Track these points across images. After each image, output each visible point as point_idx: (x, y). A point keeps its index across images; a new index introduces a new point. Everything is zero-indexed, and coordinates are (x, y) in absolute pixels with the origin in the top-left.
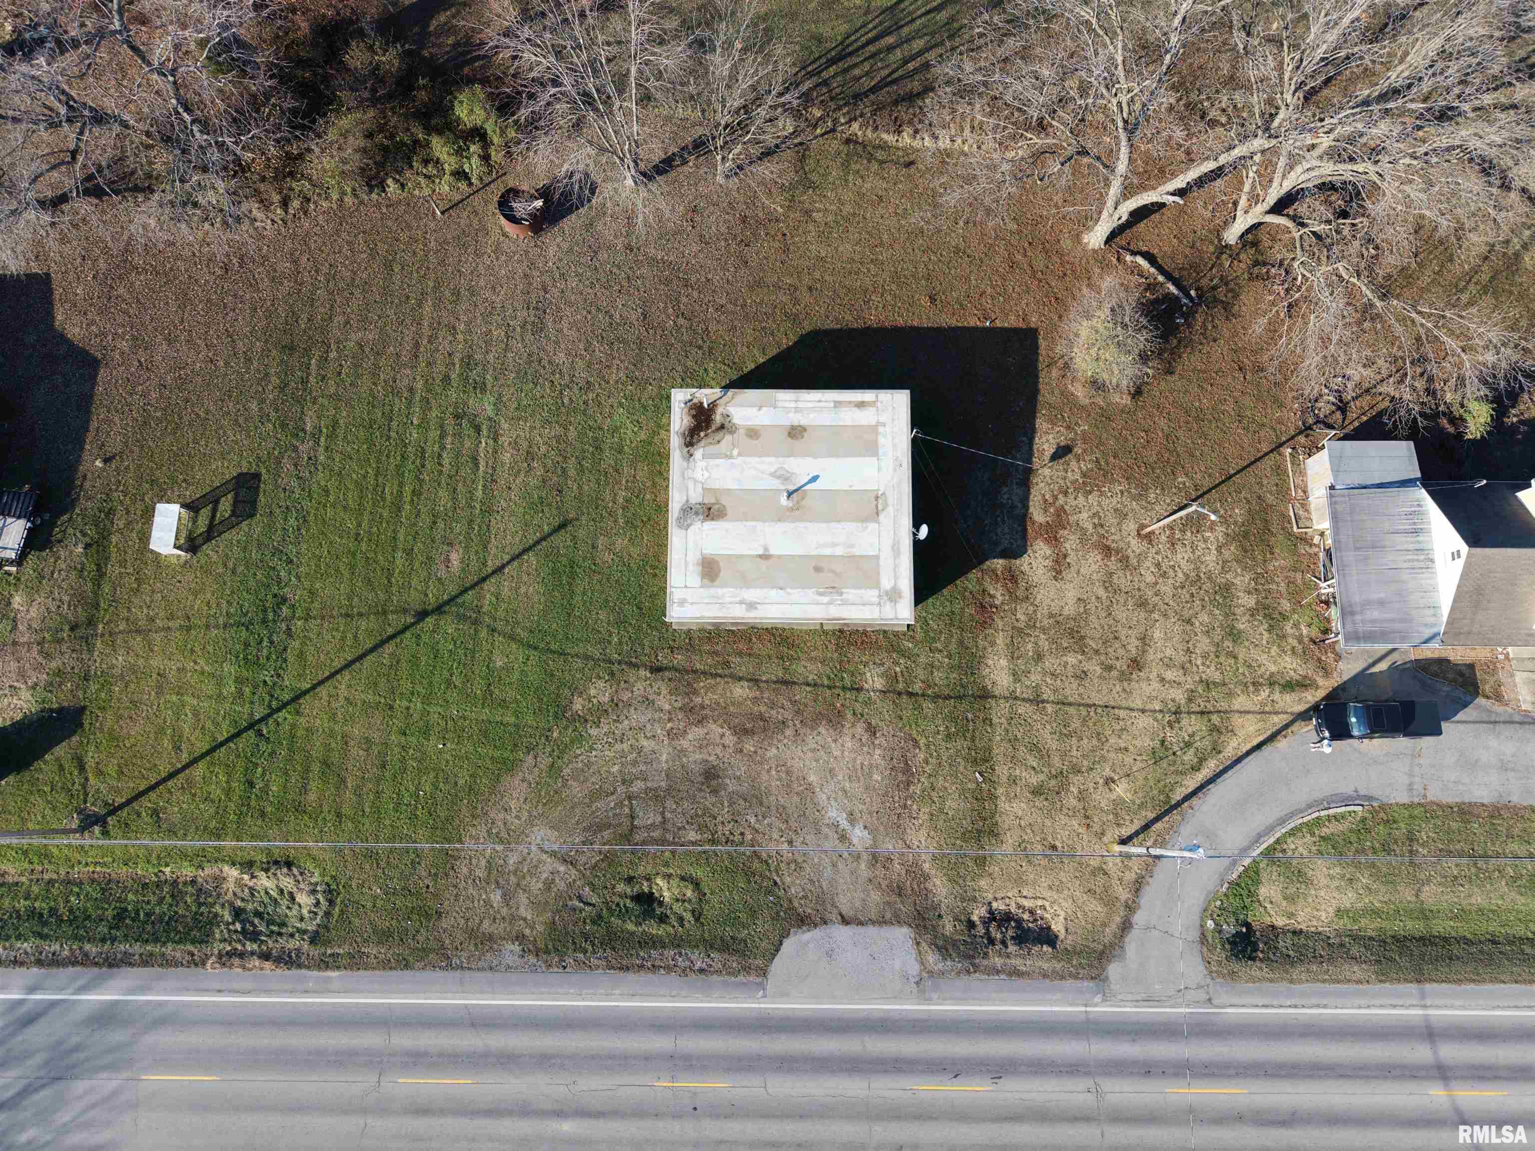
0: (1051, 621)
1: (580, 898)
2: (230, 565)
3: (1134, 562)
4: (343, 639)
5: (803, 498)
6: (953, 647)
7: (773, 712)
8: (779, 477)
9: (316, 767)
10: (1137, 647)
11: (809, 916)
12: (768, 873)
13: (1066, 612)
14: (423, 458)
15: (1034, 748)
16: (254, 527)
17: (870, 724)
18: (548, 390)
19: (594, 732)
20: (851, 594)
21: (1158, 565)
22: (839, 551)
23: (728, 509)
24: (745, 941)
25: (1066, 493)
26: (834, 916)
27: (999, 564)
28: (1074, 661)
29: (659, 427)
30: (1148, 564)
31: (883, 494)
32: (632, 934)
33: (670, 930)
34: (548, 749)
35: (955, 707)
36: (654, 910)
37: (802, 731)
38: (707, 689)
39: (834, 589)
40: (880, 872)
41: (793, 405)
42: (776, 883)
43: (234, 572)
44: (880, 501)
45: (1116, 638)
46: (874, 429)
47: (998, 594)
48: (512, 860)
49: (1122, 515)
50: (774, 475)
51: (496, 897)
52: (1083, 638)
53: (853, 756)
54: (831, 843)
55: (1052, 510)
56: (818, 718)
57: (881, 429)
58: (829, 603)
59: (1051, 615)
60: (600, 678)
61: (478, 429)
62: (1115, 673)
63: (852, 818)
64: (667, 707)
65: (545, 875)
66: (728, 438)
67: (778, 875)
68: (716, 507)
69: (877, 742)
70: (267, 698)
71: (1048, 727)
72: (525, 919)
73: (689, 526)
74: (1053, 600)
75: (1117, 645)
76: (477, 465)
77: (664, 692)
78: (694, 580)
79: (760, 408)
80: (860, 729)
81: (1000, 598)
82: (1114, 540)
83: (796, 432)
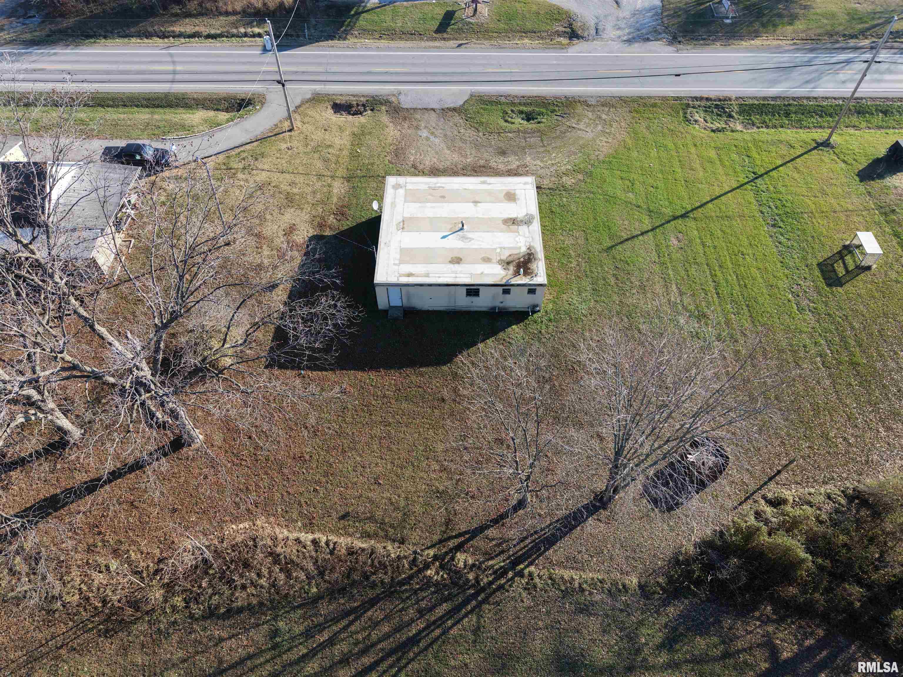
0: (302, 206)
1: (563, 117)
4: (727, 208)
8: (467, 238)
11: (450, 111)
12: (471, 123)
13: (292, 210)
15: (326, 160)
16: (813, 259)
19: (569, 167)
22: (429, 205)
23: (501, 223)
24: (481, 104)
26: (438, 112)
27: (328, 233)
31: (398, 230)
32: (535, 107)
33: (517, 108)
34: (592, 161)
36: (526, 115)
40: (415, 123)
41: (458, 275)
42: (467, 120)
44: (401, 227)
52: (286, 199)
53: (425, 158)
54: (438, 132)
57: (397, 262)
58: (436, 183)
60: (570, 185)
62: (273, 185)
63: (427, 139)
65: (582, 123)
66: (504, 257)
67: (466, 123)
68: (509, 224)
70: (758, 186)
71: (317, 167)
72: (588, 111)
73: (526, 215)
74: (299, 215)
79: (482, 273)
81: (330, 218)
83: (457, 261)
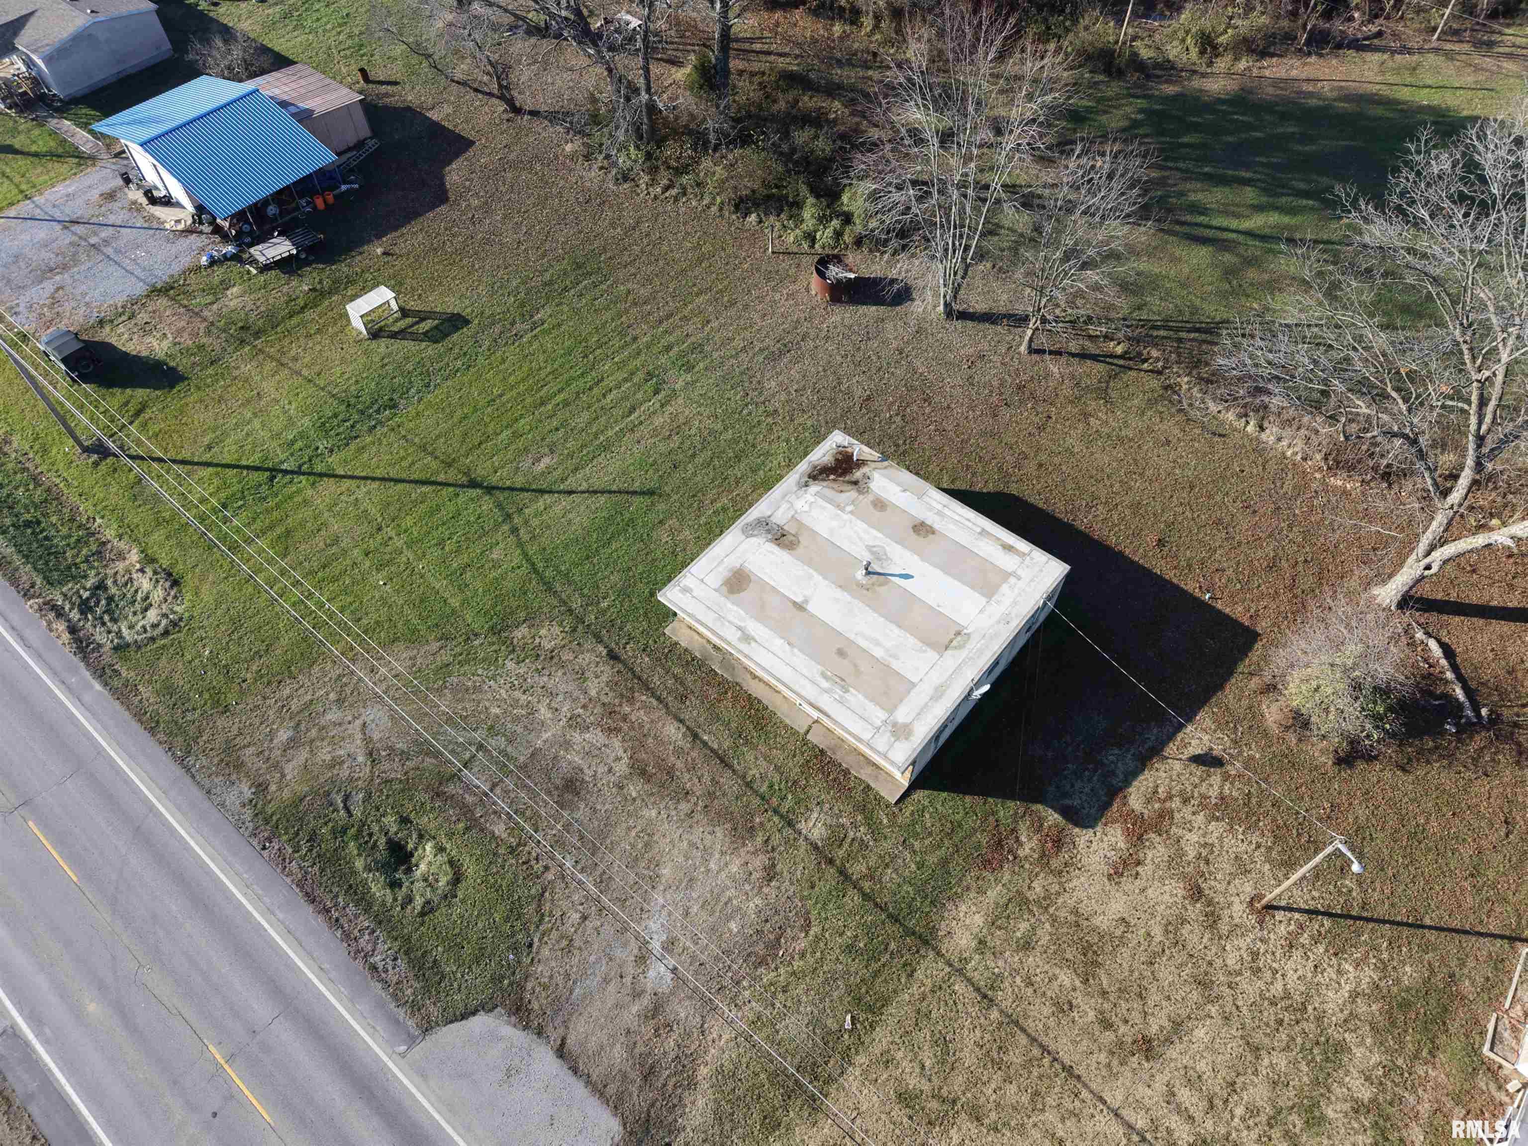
0: (1072, 918)
1: (346, 798)
2: (386, 361)
3: (1224, 928)
4: (403, 459)
5: (880, 585)
6: (932, 859)
7: (687, 776)
8: (870, 552)
9: (279, 530)
10: (1162, 1028)
11: (529, 1011)
12: (532, 928)
13: (1097, 921)
14: (597, 384)
15: (943, 1043)
16: (430, 350)
17: (774, 866)
18: (738, 397)
19: (510, 665)
20: (855, 698)
21: (1255, 955)
22: (878, 653)
23: (801, 546)
24: (443, 977)
25: (1186, 801)
26: (555, 1036)
27: (1053, 817)
28: (1067, 983)
30: (1242, 943)
31: (968, 635)
32: (354, 873)
33: (389, 899)
34: (458, 650)
35: (883, 923)
36: (396, 870)
37: (697, 816)
38: (645, 706)
39: (842, 682)
40: (648, 1031)
41: (939, 507)
42: (530, 945)
43: (383, 366)
44: (959, 638)
45: (1140, 996)
46: (1006, 576)
47: (1029, 846)
48: (331, 716)
49: (1242, 868)
50: (869, 548)
51: (283, 735)
52: (1096, 964)
53: (728, 883)
54: (626, 954)
55: (1157, 806)
56: (724, 816)
57: (1012, 580)
58: (826, 691)
59: (1075, 912)
60: (561, 625)
61: (656, 392)
62: (1109, 1037)
63: (669, 946)
64: (593, 693)
65: (342, 752)
66: (853, 494)
67: (540, 940)
68: (791, 538)
69: (766, 890)
70: (306, 459)
71: (978, 1032)
72: (283, 776)
73: (752, 536)
74: (1090, 898)
75: (1136, 1005)
76: (631, 413)
77: (604, 678)
78: (715, 580)
79: (904, 491)
80: (759, 862)
81: (1027, 851)
82: (1214, 886)
83: (922, 529)
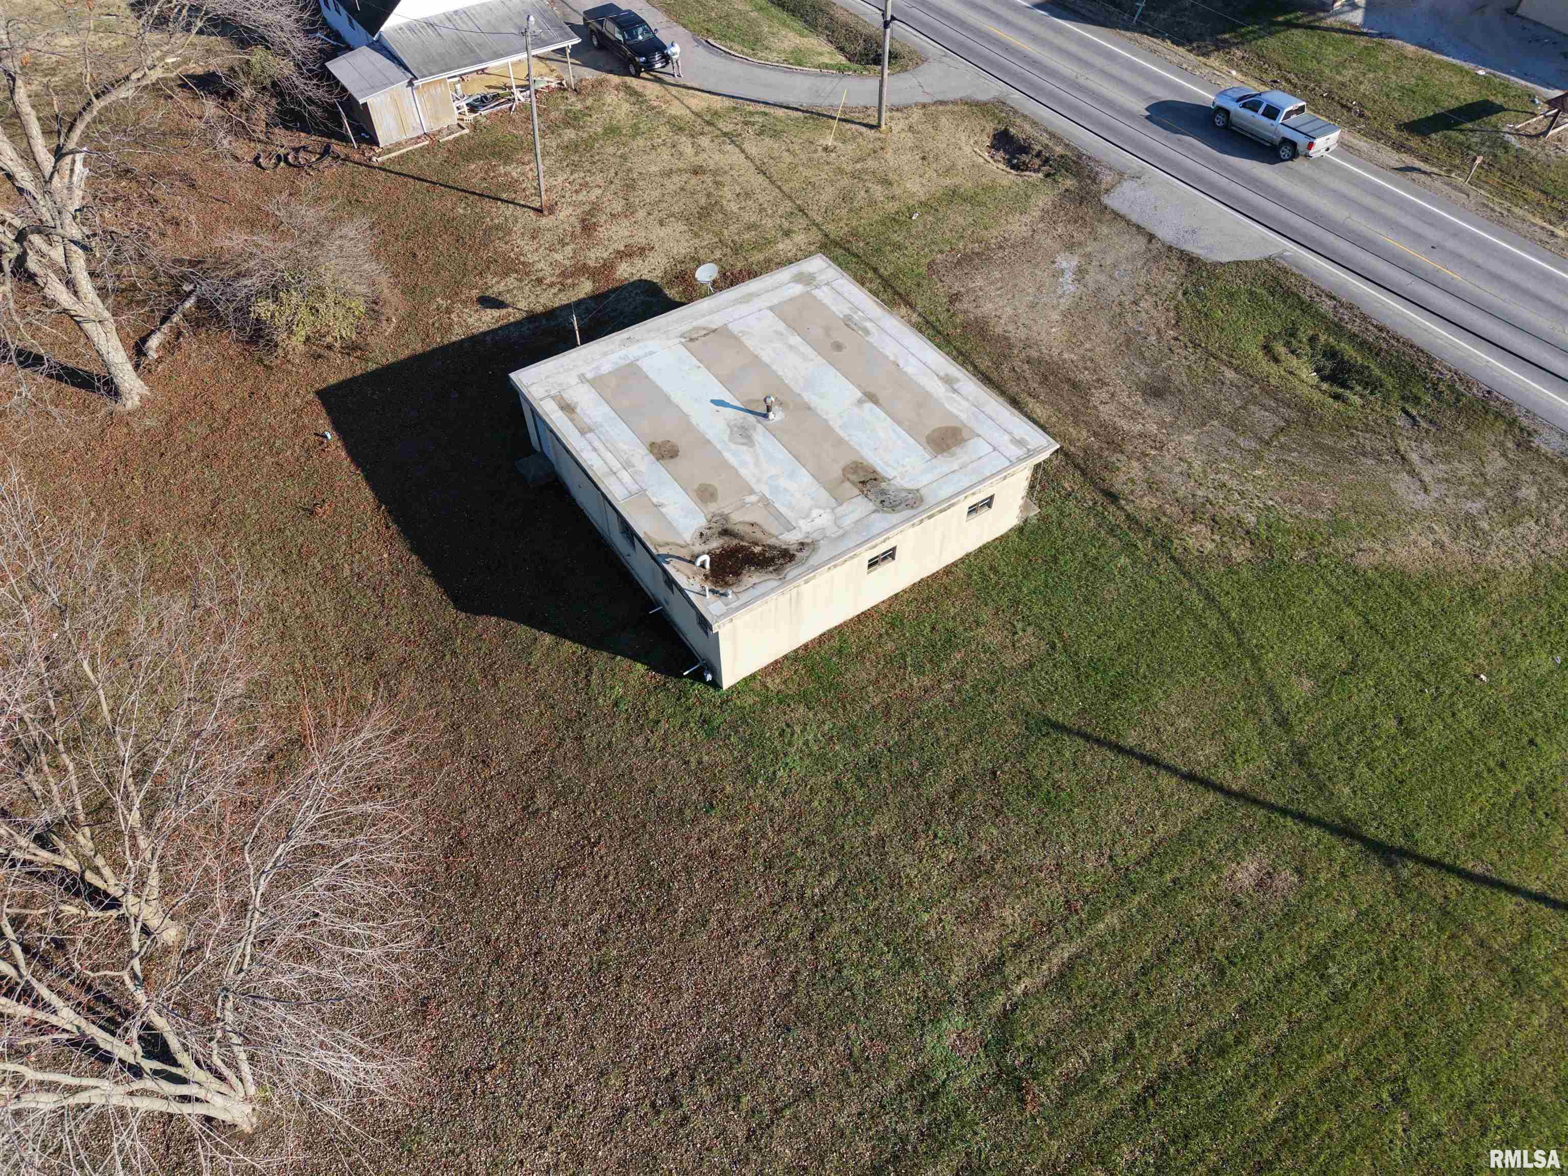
0: (703, 233)
1: (1415, 424)
3: (586, 207)
5: (756, 400)
7: (1027, 374)
8: (749, 437)
10: (679, 175)
11: (1181, 258)
12: (1184, 302)
13: (684, 228)
15: (846, 198)
17: (951, 302)
19: (1249, 518)
20: (840, 309)
21: (577, 191)
22: (796, 340)
23: (842, 464)
24: (1263, 284)
25: (540, 279)
26: (1157, 245)
28: (732, 205)
29: (766, 701)
30: (581, 198)
31: (682, 336)
32: (1379, 364)
33: (1333, 341)
34: (1327, 549)
37: (1020, 345)
39: (849, 324)
40: (1079, 237)
41: (622, 474)
42: (1185, 293)
44: (695, 336)
45: (682, 189)
46: (595, 382)
48: (1475, 505)
49: (537, 232)
50: (749, 443)
52: (702, 208)
53: (997, 299)
54: (1098, 277)
55: (569, 281)
56: (991, 339)
57: (589, 376)
58: (870, 320)
59: (697, 236)
60: (1186, 549)
62: (720, 179)
63: (1057, 274)
64: (1136, 465)
65: (1443, 467)
66: (737, 517)
67: (1176, 295)
68: (853, 477)
69: (963, 290)
72: (1504, 455)
73: (910, 491)
74: (679, 241)
75: (689, 186)
79: (658, 506)
80: (964, 306)
82: (572, 227)
83: (665, 452)
